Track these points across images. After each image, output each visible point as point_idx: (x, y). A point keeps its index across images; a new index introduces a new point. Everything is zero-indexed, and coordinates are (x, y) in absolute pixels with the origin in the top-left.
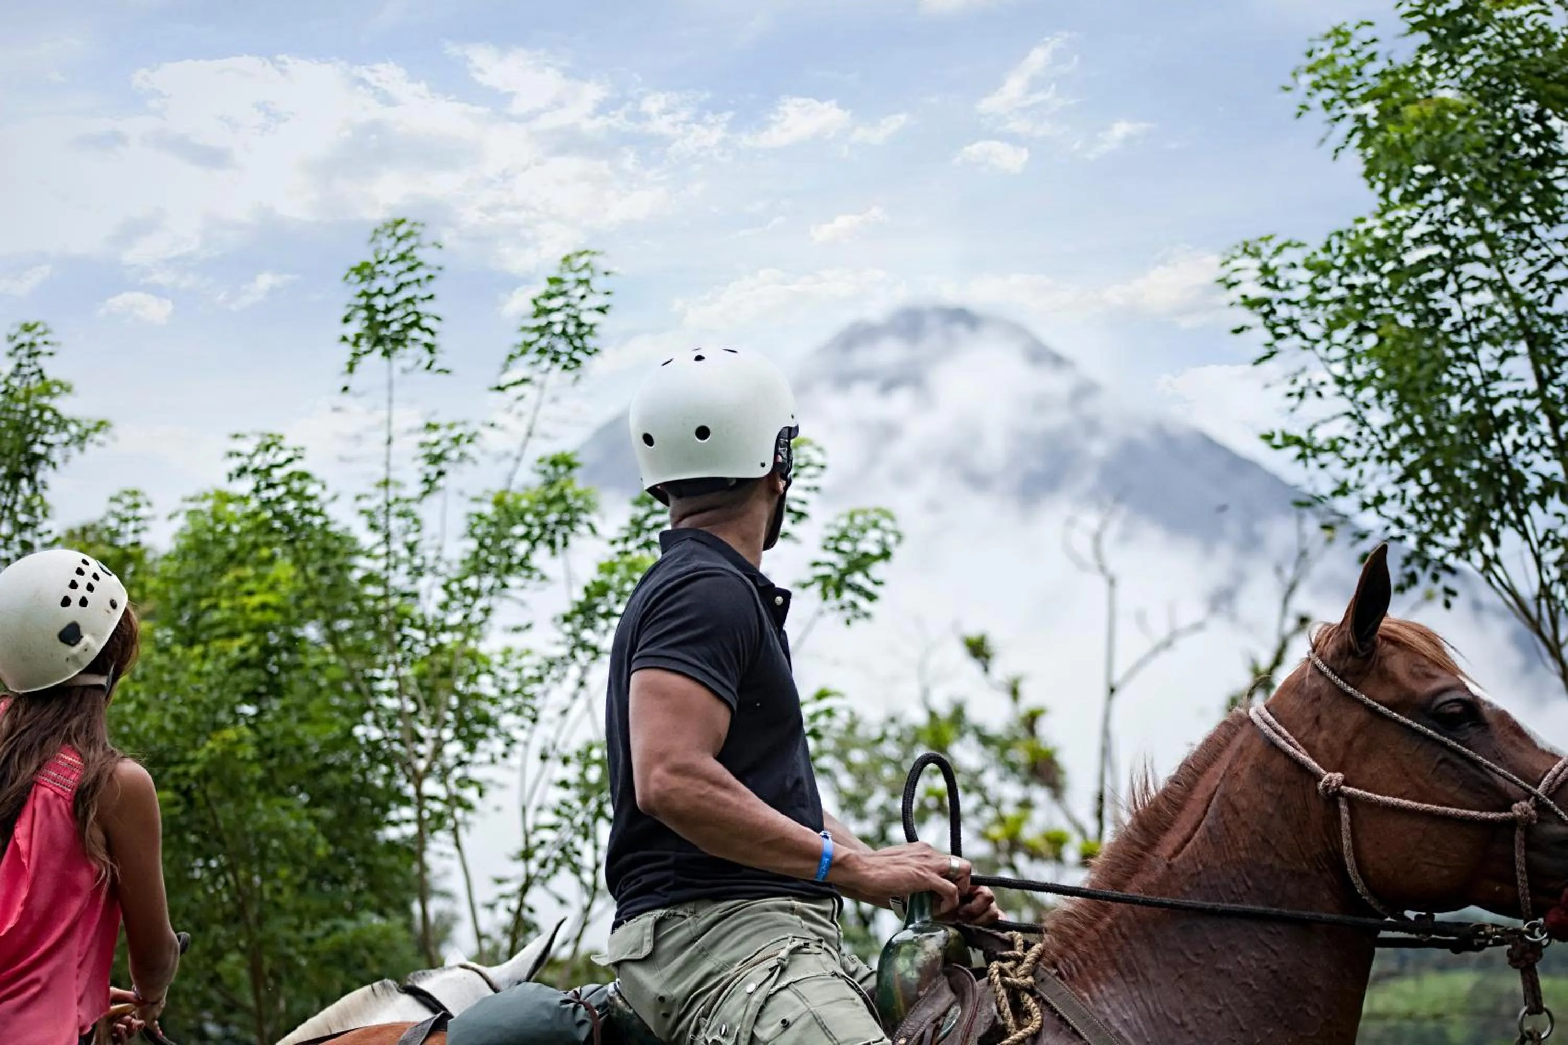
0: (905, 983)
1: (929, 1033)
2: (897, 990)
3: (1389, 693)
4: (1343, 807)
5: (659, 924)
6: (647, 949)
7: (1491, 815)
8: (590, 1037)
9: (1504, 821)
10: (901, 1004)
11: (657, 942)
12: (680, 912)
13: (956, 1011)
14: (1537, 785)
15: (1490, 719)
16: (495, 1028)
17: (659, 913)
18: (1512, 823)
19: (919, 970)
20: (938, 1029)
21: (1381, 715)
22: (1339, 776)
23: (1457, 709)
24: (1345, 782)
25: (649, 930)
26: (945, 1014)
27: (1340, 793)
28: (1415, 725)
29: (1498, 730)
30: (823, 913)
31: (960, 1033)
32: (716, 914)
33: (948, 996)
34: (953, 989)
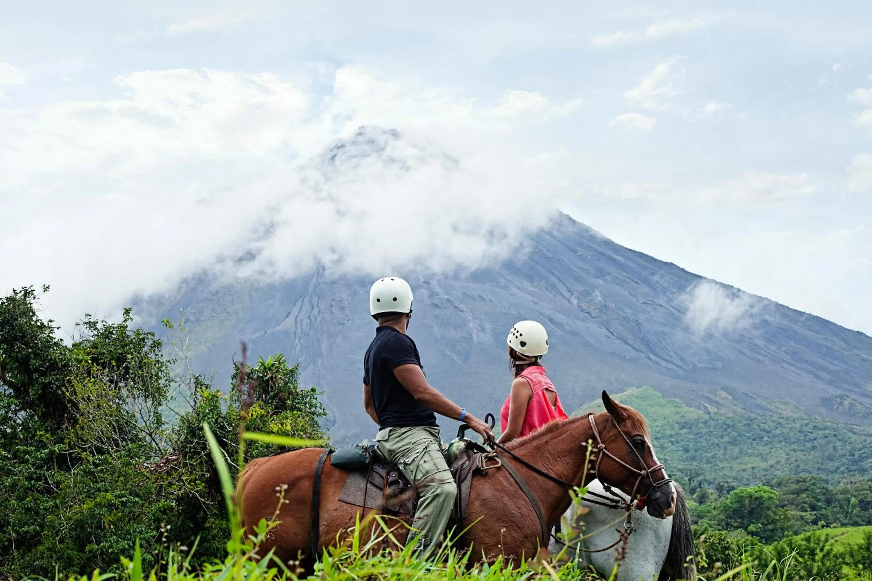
0: (455, 453)
1: (460, 468)
2: (452, 456)
3: (625, 429)
4: (601, 453)
5: (390, 431)
6: (387, 438)
7: (636, 471)
8: (369, 462)
9: (639, 473)
10: (453, 459)
11: (389, 436)
12: (396, 429)
13: (467, 463)
14: (649, 469)
15: (646, 446)
16: (343, 458)
17: (390, 428)
18: (640, 474)
19: (459, 451)
20: (462, 467)
21: (621, 434)
22: (604, 446)
23: (640, 442)
24: (605, 448)
25: (388, 433)
26: (464, 463)
27: (602, 450)
28: (628, 440)
29: (646, 451)
30: (436, 433)
31: (468, 469)
32: (406, 430)
33: (466, 458)
34: (467, 456)
